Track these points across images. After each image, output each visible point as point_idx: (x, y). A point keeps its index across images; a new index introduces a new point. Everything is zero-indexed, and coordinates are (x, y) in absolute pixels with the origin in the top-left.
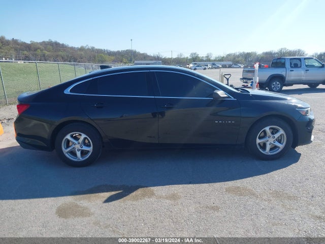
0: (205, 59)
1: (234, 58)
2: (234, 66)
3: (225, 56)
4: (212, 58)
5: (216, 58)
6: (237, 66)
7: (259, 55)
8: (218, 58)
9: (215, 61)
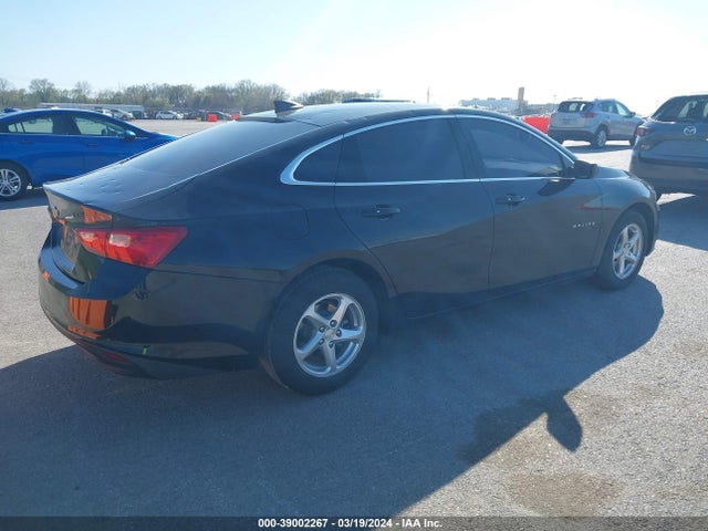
0: (70, 97)
1: (146, 98)
2: (163, 116)
3: (122, 91)
4: (92, 96)
5: (100, 95)
6: (168, 116)
7: (199, 92)
8: (106, 94)
9: (97, 101)
